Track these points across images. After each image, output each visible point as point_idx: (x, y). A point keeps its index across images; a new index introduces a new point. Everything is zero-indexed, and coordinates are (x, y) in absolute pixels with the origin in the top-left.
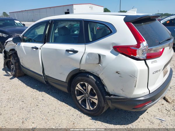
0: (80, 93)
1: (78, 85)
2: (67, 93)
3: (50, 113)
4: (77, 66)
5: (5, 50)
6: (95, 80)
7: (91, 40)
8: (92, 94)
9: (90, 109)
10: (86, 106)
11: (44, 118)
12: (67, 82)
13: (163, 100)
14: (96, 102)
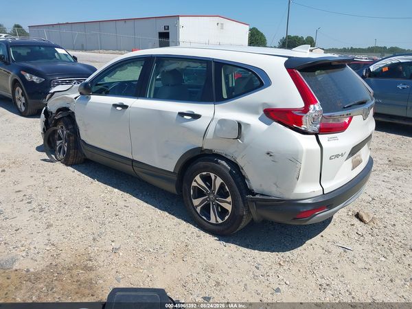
0: (199, 193)
1: (198, 178)
2: (175, 195)
3: (143, 229)
4: (198, 143)
5: (46, 108)
6: (229, 168)
7: (225, 96)
8: (222, 193)
9: (217, 221)
10: (209, 218)
11: (132, 234)
12: (177, 172)
13: (354, 218)
14: (229, 207)
